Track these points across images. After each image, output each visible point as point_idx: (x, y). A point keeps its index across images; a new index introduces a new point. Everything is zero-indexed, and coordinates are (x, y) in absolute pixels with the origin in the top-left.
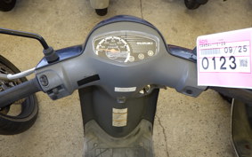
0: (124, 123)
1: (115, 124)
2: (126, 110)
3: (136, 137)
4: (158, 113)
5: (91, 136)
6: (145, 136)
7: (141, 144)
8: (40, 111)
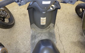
0: (44, 24)
1: (41, 24)
2: (45, 18)
3: (49, 29)
4: (56, 22)
5: (33, 29)
6: (52, 29)
7: (51, 31)
8: (15, 22)
